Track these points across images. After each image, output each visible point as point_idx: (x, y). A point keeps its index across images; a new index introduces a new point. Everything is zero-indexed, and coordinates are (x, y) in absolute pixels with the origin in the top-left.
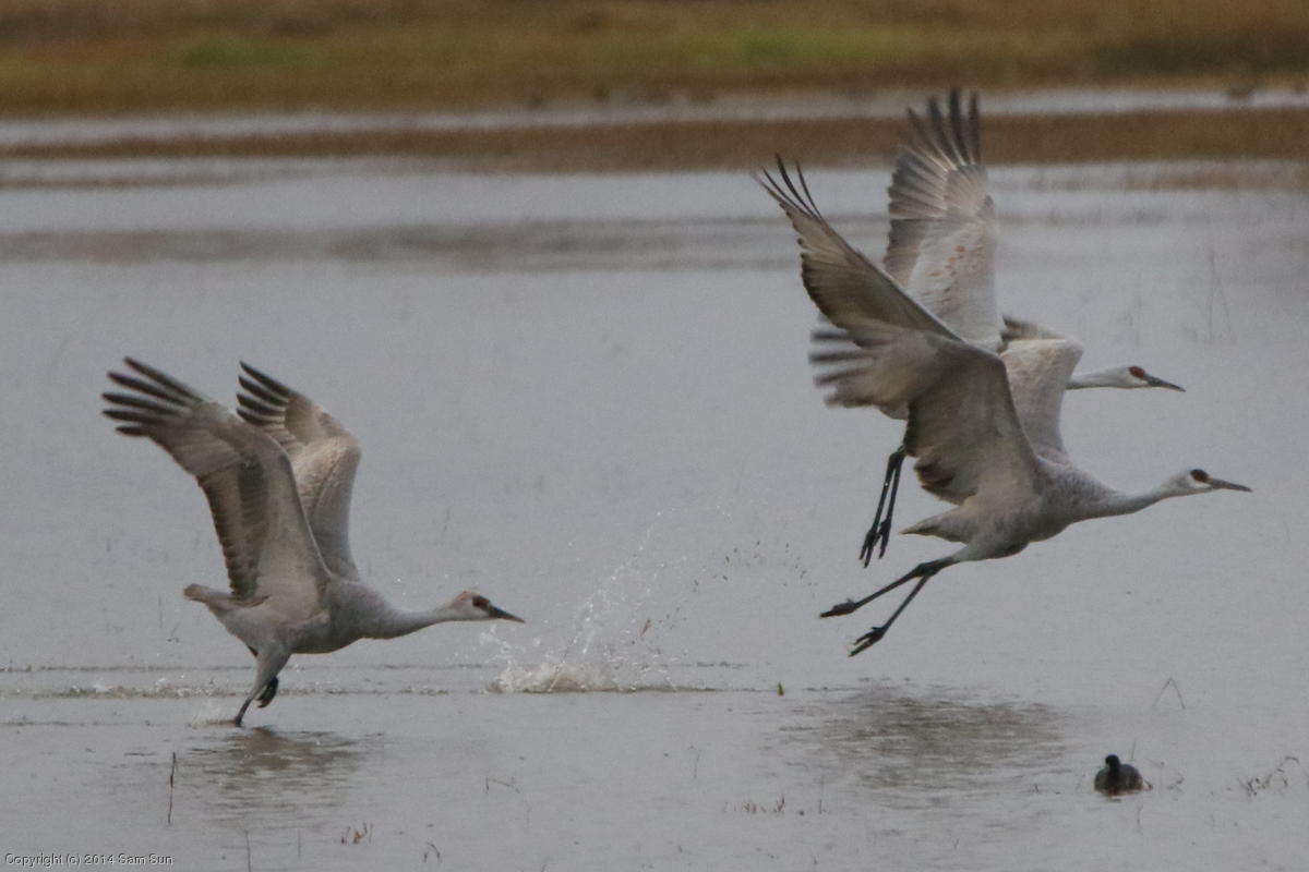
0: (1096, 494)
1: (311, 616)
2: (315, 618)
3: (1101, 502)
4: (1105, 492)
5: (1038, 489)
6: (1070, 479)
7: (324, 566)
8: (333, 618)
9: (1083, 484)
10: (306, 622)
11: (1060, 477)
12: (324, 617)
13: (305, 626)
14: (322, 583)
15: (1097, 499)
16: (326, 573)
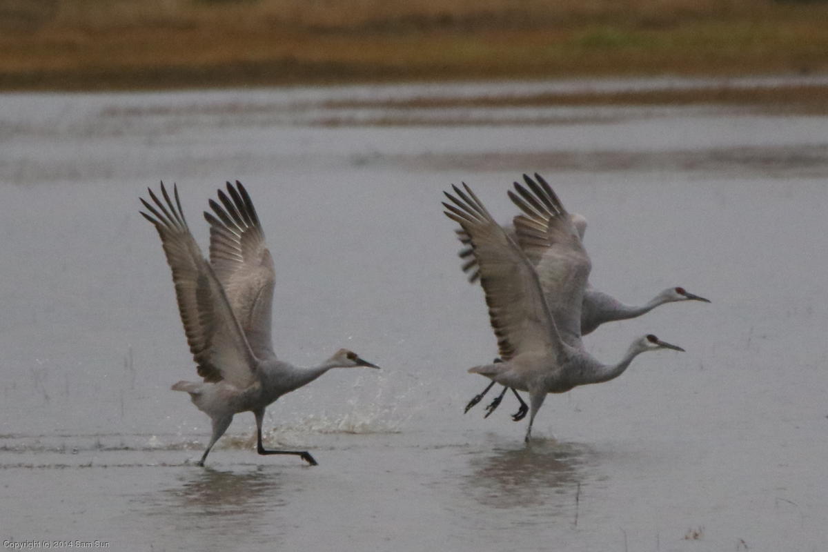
0: (594, 369)
1: (248, 386)
2: (250, 387)
3: (597, 374)
4: (599, 366)
5: (560, 362)
6: (579, 358)
7: (253, 354)
8: (263, 385)
9: (587, 362)
10: (246, 391)
11: (574, 357)
12: (257, 385)
13: (245, 393)
14: (254, 367)
15: (595, 372)
16: (254, 359)
